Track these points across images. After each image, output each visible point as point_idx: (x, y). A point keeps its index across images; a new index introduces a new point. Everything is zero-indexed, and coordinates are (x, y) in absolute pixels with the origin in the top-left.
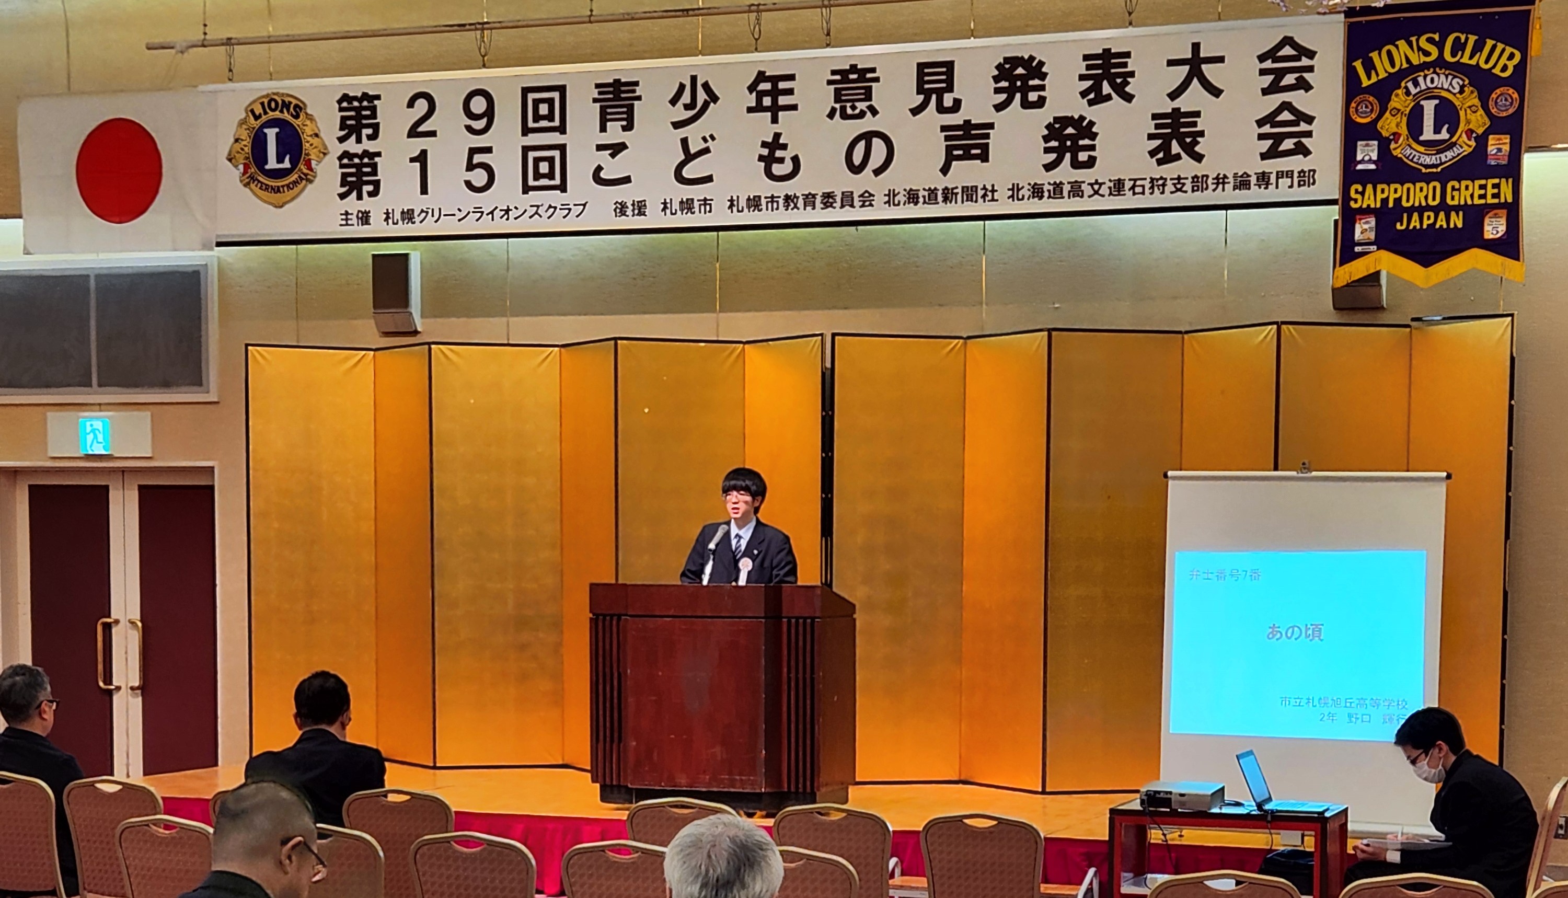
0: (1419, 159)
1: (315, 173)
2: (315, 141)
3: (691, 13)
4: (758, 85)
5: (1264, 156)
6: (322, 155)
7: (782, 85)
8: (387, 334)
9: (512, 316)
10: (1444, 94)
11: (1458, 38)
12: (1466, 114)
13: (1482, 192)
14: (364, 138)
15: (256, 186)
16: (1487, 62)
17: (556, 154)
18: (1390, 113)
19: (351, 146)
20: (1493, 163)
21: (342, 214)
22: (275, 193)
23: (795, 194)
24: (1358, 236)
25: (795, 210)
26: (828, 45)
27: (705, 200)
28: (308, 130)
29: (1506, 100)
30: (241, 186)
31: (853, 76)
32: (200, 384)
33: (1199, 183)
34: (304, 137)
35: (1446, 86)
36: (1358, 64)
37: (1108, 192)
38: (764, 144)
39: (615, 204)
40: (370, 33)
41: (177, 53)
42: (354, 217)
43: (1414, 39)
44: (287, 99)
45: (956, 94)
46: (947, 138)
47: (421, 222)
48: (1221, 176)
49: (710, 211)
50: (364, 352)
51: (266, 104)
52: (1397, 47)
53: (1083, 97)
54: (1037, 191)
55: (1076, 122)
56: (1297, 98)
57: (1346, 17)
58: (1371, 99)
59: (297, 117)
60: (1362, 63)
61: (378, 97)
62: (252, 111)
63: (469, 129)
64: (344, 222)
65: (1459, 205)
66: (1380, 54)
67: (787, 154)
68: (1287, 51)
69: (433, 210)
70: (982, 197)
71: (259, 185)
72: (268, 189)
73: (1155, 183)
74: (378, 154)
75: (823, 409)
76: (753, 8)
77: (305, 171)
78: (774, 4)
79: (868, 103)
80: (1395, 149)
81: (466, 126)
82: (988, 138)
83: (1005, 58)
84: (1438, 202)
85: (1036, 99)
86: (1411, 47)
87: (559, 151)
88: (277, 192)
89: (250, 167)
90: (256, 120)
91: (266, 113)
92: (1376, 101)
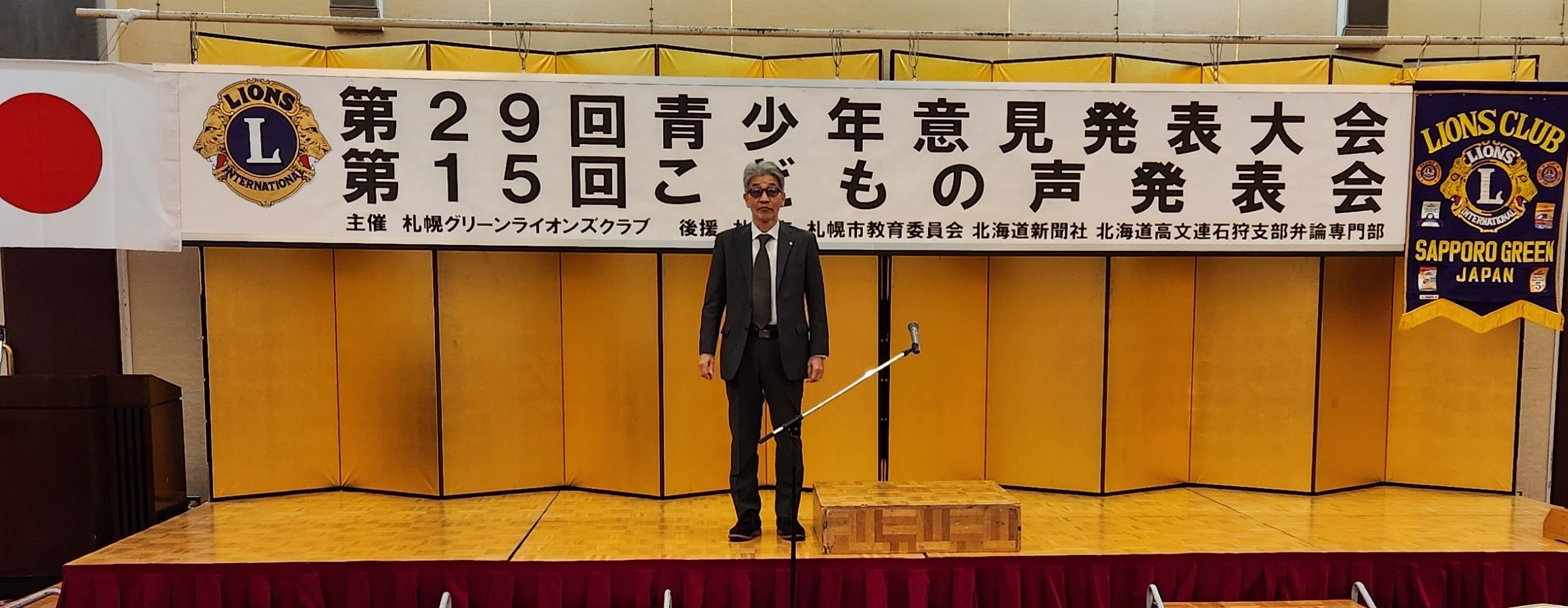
0: (1476, 220)
1: (313, 170)
2: (313, 136)
4: (840, 113)
5: (1339, 210)
6: (323, 151)
7: (867, 113)
11: (1511, 116)
12: (1517, 183)
13: (1531, 252)
14: (377, 137)
15: (235, 181)
16: (1535, 138)
17: (614, 167)
18: (1451, 177)
19: (360, 143)
20: (1540, 227)
21: (349, 218)
22: (260, 189)
23: (880, 223)
24: (1421, 285)
25: (880, 237)
26: (916, 77)
28: (304, 123)
29: (1551, 172)
30: (214, 181)
31: (944, 110)
33: (1279, 231)
34: (299, 131)
36: (1426, 133)
37: (1194, 234)
38: (847, 171)
39: (681, 222)
41: (121, 22)
42: (365, 221)
43: (1473, 113)
44: (274, 88)
45: (1048, 134)
46: (1038, 176)
47: (450, 230)
48: (1299, 226)
51: (246, 91)
52: (1458, 119)
53: (1172, 146)
54: (1126, 231)
55: (1164, 168)
56: (1369, 159)
57: (1414, 89)
58: (1436, 164)
59: (288, 107)
60: (1429, 132)
61: (394, 93)
62: (228, 97)
63: (508, 134)
64: (353, 226)
65: (1511, 263)
66: (1444, 125)
67: (872, 182)
68: (1361, 115)
69: (464, 218)
70: (1071, 234)
71: (239, 180)
72: (251, 185)
73: (1238, 229)
74: (396, 155)
76: (836, 33)
77: (300, 167)
79: (958, 137)
80: (1455, 210)
81: (504, 132)
82: (1079, 178)
83: (1096, 104)
84: (1494, 259)
85: (1126, 145)
86: (1471, 121)
87: (616, 165)
88: (263, 189)
89: (226, 160)
90: (232, 108)
91: (246, 101)
92: (1439, 167)
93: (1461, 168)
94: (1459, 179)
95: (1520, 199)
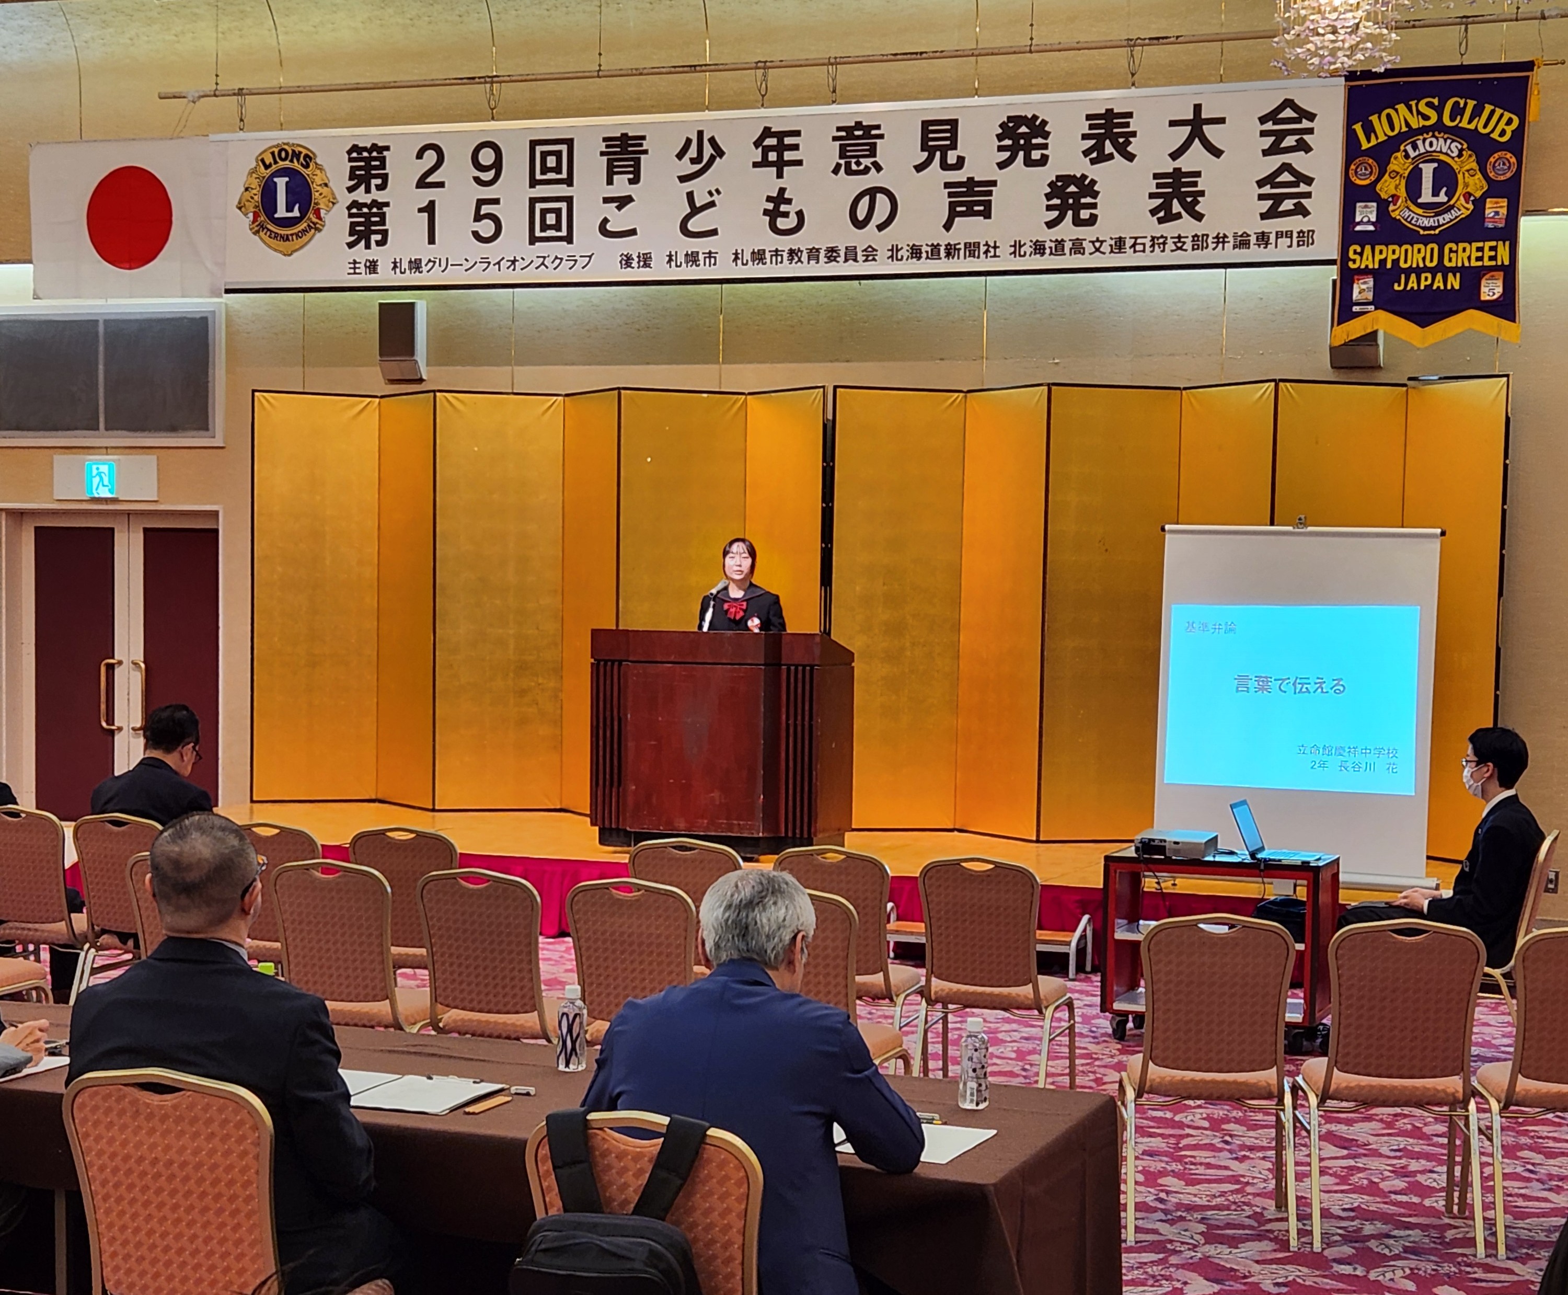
0: (1417, 221)
1: (324, 222)
2: (325, 190)
3: (698, 68)
4: (763, 141)
5: (1263, 216)
6: (331, 204)
7: (788, 141)
8: (392, 381)
9: (516, 364)
10: (1442, 157)
11: (1457, 103)
12: (1464, 178)
13: (1480, 254)
14: (373, 188)
15: (266, 234)
16: (1485, 126)
17: (563, 206)
18: (1389, 175)
19: (360, 195)
20: (1490, 226)
21: (350, 263)
22: (284, 241)
23: (799, 249)
24: (1356, 295)
25: (799, 264)
26: (834, 102)
27: (710, 253)
28: (318, 180)
30: (249, 232)
31: (860, 132)
32: (207, 429)
33: (1199, 242)
34: (314, 187)
35: (1444, 150)
36: (1358, 127)
37: (1109, 249)
38: (769, 199)
39: (621, 256)
40: (380, 85)
41: (189, 101)
42: (362, 266)
43: (1413, 103)
44: (297, 149)
46: (950, 195)
47: (428, 271)
48: (1221, 235)
49: (715, 264)
50: (369, 400)
51: (276, 154)
52: (1396, 110)
53: (1086, 156)
54: (1039, 248)
55: (1079, 181)
56: (1297, 160)
57: (1346, 81)
58: (1371, 161)
59: (307, 166)
60: (1362, 126)
61: (387, 148)
62: (263, 161)
63: (477, 180)
64: (352, 271)
65: (1457, 267)
66: (1379, 118)
67: (791, 209)
68: (1288, 113)
69: (440, 260)
70: (984, 253)
71: (268, 233)
72: (277, 237)
73: (1156, 241)
74: (387, 204)
75: (824, 460)
76: (759, 64)
77: (315, 220)
78: (781, 61)
79: (872, 160)
80: (1393, 211)
81: (474, 177)
82: (991, 195)
83: (1008, 117)
84: (1435, 263)
85: (1039, 158)
86: (1411, 111)
87: (565, 204)
88: (286, 241)
89: (259, 216)
90: (266, 169)
91: (276, 162)
92: (1375, 164)
93: (1398, 163)
94: (1398, 177)
95: (1467, 196)
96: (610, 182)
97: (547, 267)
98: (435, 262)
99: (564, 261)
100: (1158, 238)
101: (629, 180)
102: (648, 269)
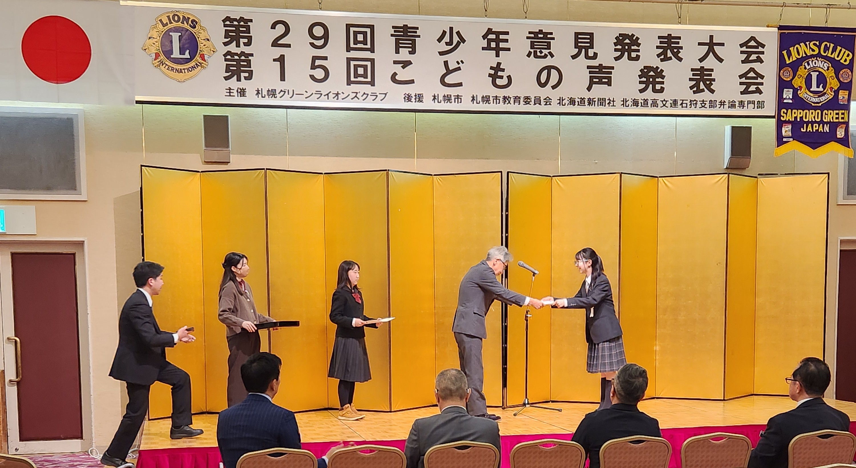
0: (810, 99)
1: (208, 62)
2: (207, 43)
4: (488, 35)
5: (742, 93)
6: (212, 52)
7: (502, 37)
10: (820, 70)
11: (826, 45)
12: (830, 80)
13: (837, 116)
14: (242, 44)
15: (165, 67)
16: (838, 57)
17: (369, 64)
18: (798, 77)
20: (842, 103)
21: (226, 89)
22: (178, 73)
23: (509, 97)
24: (784, 133)
25: (509, 104)
26: (526, 18)
27: (458, 96)
28: (202, 36)
30: (152, 67)
31: (542, 36)
32: (74, 189)
33: (712, 104)
34: (199, 41)
35: (821, 67)
36: (785, 52)
37: (670, 105)
38: (492, 68)
39: (404, 95)
42: (235, 91)
43: (808, 43)
44: (187, 16)
45: (595, 50)
46: (590, 72)
47: (281, 97)
48: (723, 101)
49: (461, 102)
51: (171, 17)
52: (800, 46)
53: (658, 57)
54: (636, 103)
55: (655, 70)
56: (756, 66)
57: (779, 29)
58: (790, 69)
59: (194, 27)
60: (787, 52)
61: (251, 21)
62: (161, 20)
63: (312, 44)
64: (228, 94)
65: (828, 122)
66: (793, 48)
67: (505, 74)
68: (752, 43)
69: (288, 91)
70: (608, 104)
71: (167, 67)
72: (173, 70)
73: (692, 103)
74: (252, 55)
77: (201, 61)
79: (549, 51)
80: (800, 94)
81: (310, 43)
82: (611, 74)
83: (620, 34)
84: (819, 120)
85: (635, 56)
86: (807, 47)
87: (370, 63)
88: (180, 72)
89: (160, 56)
90: (164, 27)
91: (171, 23)
92: (792, 71)
93: (802, 72)
94: (801, 77)
95: (831, 88)
96: (397, 52)
97: (359, 99)
98: (285, 92)
99: (369, 96)
100: (693, 101)
101: (409, 51)
102: (421, 103)
